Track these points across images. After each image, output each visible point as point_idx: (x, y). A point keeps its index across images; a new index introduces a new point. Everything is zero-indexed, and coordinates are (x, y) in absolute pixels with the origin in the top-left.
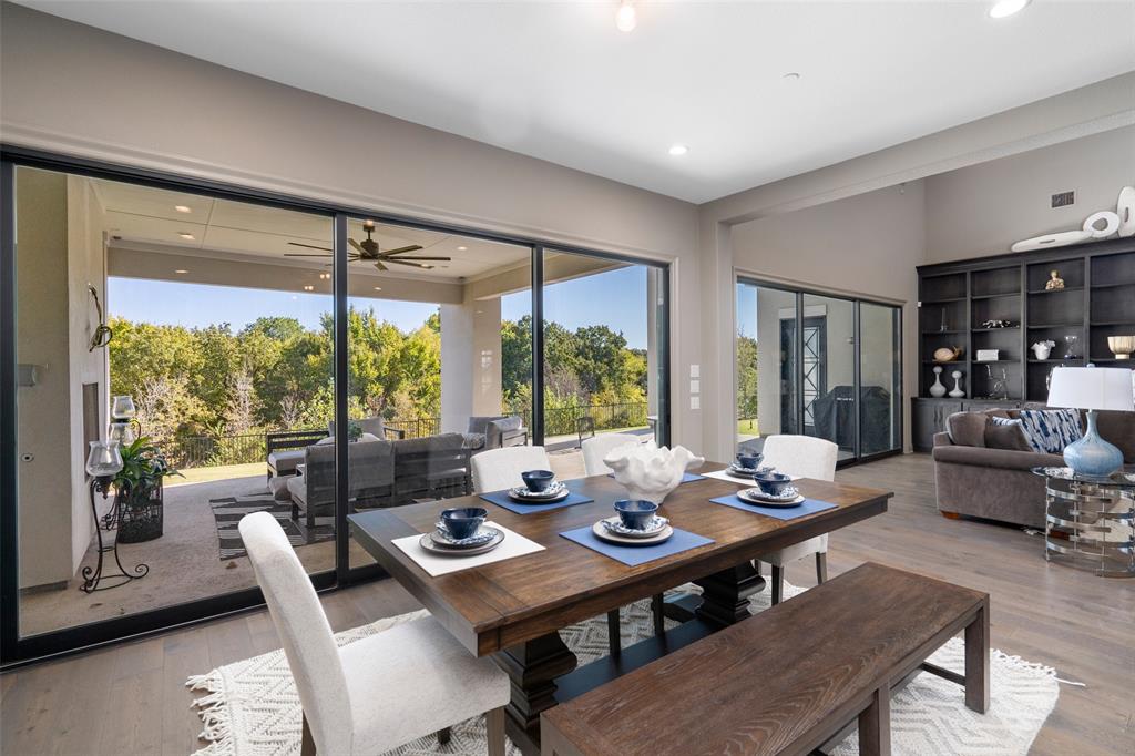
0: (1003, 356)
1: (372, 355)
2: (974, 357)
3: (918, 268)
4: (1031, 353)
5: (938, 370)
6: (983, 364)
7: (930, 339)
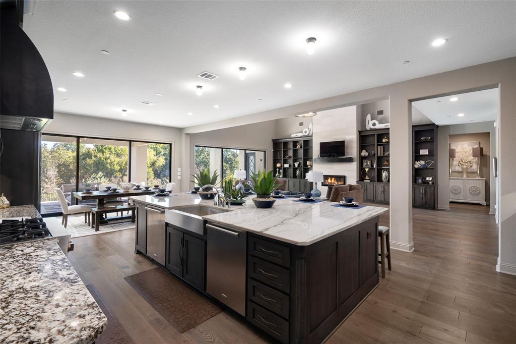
0: (290, 166)
1: (117, 160)
2: (284, 166)
3: (272, 140)
4: (294, 165)
5: (277, 169)
6: (286, 168)
7: (275, 161)
